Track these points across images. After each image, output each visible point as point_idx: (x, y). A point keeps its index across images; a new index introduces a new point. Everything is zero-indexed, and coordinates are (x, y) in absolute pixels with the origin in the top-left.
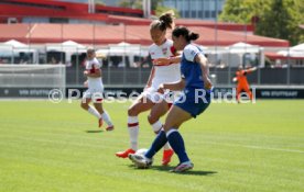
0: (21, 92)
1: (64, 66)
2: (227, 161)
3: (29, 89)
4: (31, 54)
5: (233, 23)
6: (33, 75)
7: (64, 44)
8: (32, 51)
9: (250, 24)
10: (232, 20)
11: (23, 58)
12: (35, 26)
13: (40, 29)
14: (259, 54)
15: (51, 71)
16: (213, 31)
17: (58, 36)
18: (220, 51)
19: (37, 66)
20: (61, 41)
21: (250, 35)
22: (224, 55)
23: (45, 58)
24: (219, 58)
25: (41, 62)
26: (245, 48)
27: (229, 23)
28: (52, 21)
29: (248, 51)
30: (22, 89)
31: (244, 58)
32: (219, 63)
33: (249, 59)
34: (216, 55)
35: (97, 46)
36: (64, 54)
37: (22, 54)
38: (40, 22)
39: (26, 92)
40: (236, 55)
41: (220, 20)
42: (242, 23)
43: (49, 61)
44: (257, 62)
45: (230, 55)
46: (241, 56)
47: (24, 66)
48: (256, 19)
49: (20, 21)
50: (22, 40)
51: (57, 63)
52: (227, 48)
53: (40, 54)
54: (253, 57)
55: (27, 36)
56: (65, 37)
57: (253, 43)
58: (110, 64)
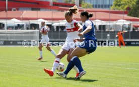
0: (18, 43)
1: (38, 30)
2: (115, 75)
3: (22, 41)
4: (23, 25)
5: (118, 10)
6: (24, 35)
7: (38, 20)
8: (23, 23)
9: (126, 11)
10: (117, 9)
11: (19, 27)
12: (25, 12)
13: (27, 13)
14: (130, 25)
15: (32, 33)
16: (108, 14)
17: (35, 17)
18: (112, 24)
19: (26, 31)
20: (37, 19)
21: (126, 16)
22: (113, 25)
23: (29, 27)
24: (111, 27)
25: (28, 29)
26: (124, 22)
27: (116, 10)
28: (33, 9)
29: (125, 23)
30: (19, 41)
31: (123, 27)
32: (111, 29)
33: (125, 27)
34: (110, 25)
35: (53, 21)
36: (38, 25)
37: (18, 25)
38: (27, 10)
39: (20, 43)
40: (119, 25)
41: (111, 9)
42: (122, 10)
43: (31, 29)
44: (129, 29)
45: (116, 25)
46: (122, 26)
47: (19, 31)
48: (128, 9)
49: (18, 10)
50: (19, 19)
51: (35, 29)
52: (115, 22)
53: (27, 25)
54: (127, 27)
55: (21, 17)
56: (39, 17)
57: (127, 20)
58: (60, 30)
